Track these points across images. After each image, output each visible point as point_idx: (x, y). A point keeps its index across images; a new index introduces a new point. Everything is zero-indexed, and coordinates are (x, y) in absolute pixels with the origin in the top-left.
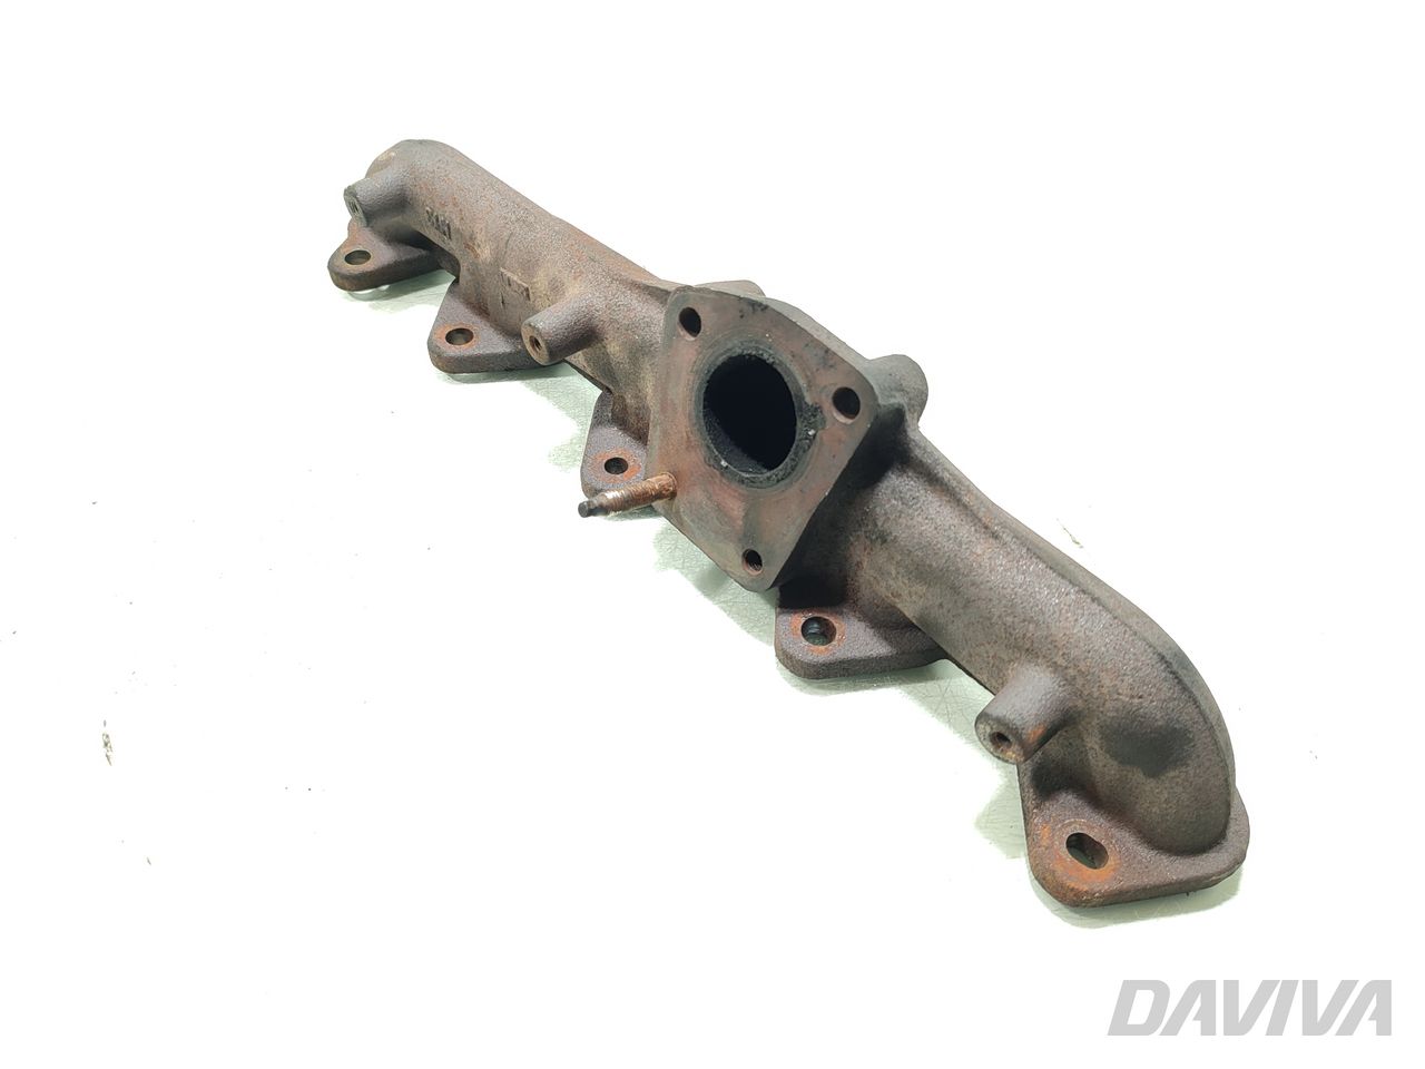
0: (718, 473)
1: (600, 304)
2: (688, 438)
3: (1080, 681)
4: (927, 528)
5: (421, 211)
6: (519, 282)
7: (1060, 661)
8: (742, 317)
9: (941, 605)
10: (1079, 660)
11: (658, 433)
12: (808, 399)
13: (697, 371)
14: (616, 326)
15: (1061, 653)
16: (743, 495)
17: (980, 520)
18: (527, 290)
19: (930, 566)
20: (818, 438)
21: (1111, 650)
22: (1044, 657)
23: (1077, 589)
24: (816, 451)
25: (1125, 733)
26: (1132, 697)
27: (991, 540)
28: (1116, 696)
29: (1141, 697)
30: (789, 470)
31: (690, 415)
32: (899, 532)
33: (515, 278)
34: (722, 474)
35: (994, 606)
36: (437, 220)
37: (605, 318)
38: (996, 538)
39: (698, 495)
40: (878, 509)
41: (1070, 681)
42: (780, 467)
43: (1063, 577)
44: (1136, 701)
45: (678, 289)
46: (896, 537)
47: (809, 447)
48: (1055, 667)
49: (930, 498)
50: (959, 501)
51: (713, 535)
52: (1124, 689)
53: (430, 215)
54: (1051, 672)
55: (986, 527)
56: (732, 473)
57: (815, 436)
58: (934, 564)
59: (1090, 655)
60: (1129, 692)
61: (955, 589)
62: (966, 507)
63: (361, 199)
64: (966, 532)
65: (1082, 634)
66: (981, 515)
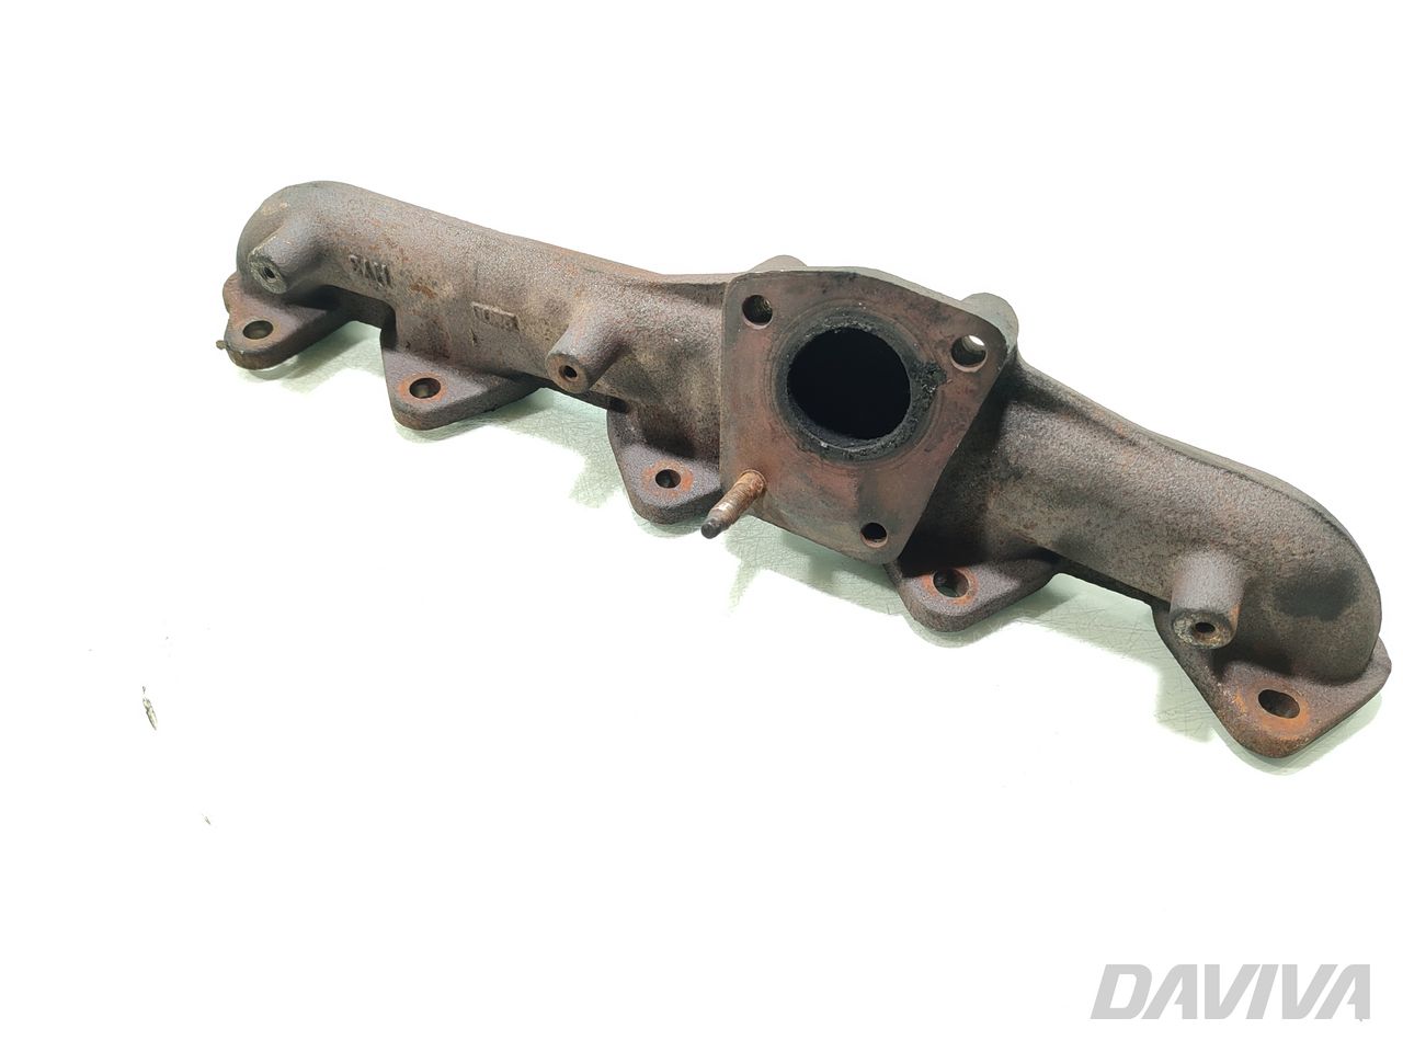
0: (817, 456)
1: (619, 314)
2: (773, 429)
3: (1253, 554)
4: (1064, 452)
5: (341, 260)
6: (502, 312)
7: (1230, 541)
8: (824, 292)
9: (1088, 523)
10: (1249, 535)
11: (732, 433)
12: (923, 357)
13: (774, 359)
14: (646, 333)
15: (1229, 533)
16: (853, 471)
17: (1114, 432)
18: (514, 319)
19: (1077, 488)
20: (939, 393)
21: (1276, 518)
22: (1213, 542)
23: (1222, 471)
24: (938, 406)
25: (1303, 588)
26: (1305, 554)
27: (1130, 449)
28: (1291, 558)
29: (1313, 552)
30: (908, 433)
31: (771, 404)
32: (1037, 464)
33: (496, 310)
34: (823, 457)
35: (1152, 509)
36: (368, 267)
37: (630, 328)
38: (1134, 444)
39: (795, 483)
40: (1008, 448)
41: (1244, 557)
42: (896, 432)
43: (1206, 464)
44: (1309, 556)
45: (736, 279)
46: (1032, 470)
47: (929, 404)
48: (1226, 548)
49: (1057, 424)
50: (1088, 419)
51: (820, 520)
52: (1297, 550)
53: (356, 264)
54: (1222, 554)
55: (1122, 438)
56: (835, 451)
57: (934, 392)
58: (1080, 485)
59: (1258, 528)
60: (1301, 551)
61: (1106, 504)
62: (1096, 423)
63: (276, 262)
64: (1104, 447)
65: (1245, 511)
66: (1113, 427)
